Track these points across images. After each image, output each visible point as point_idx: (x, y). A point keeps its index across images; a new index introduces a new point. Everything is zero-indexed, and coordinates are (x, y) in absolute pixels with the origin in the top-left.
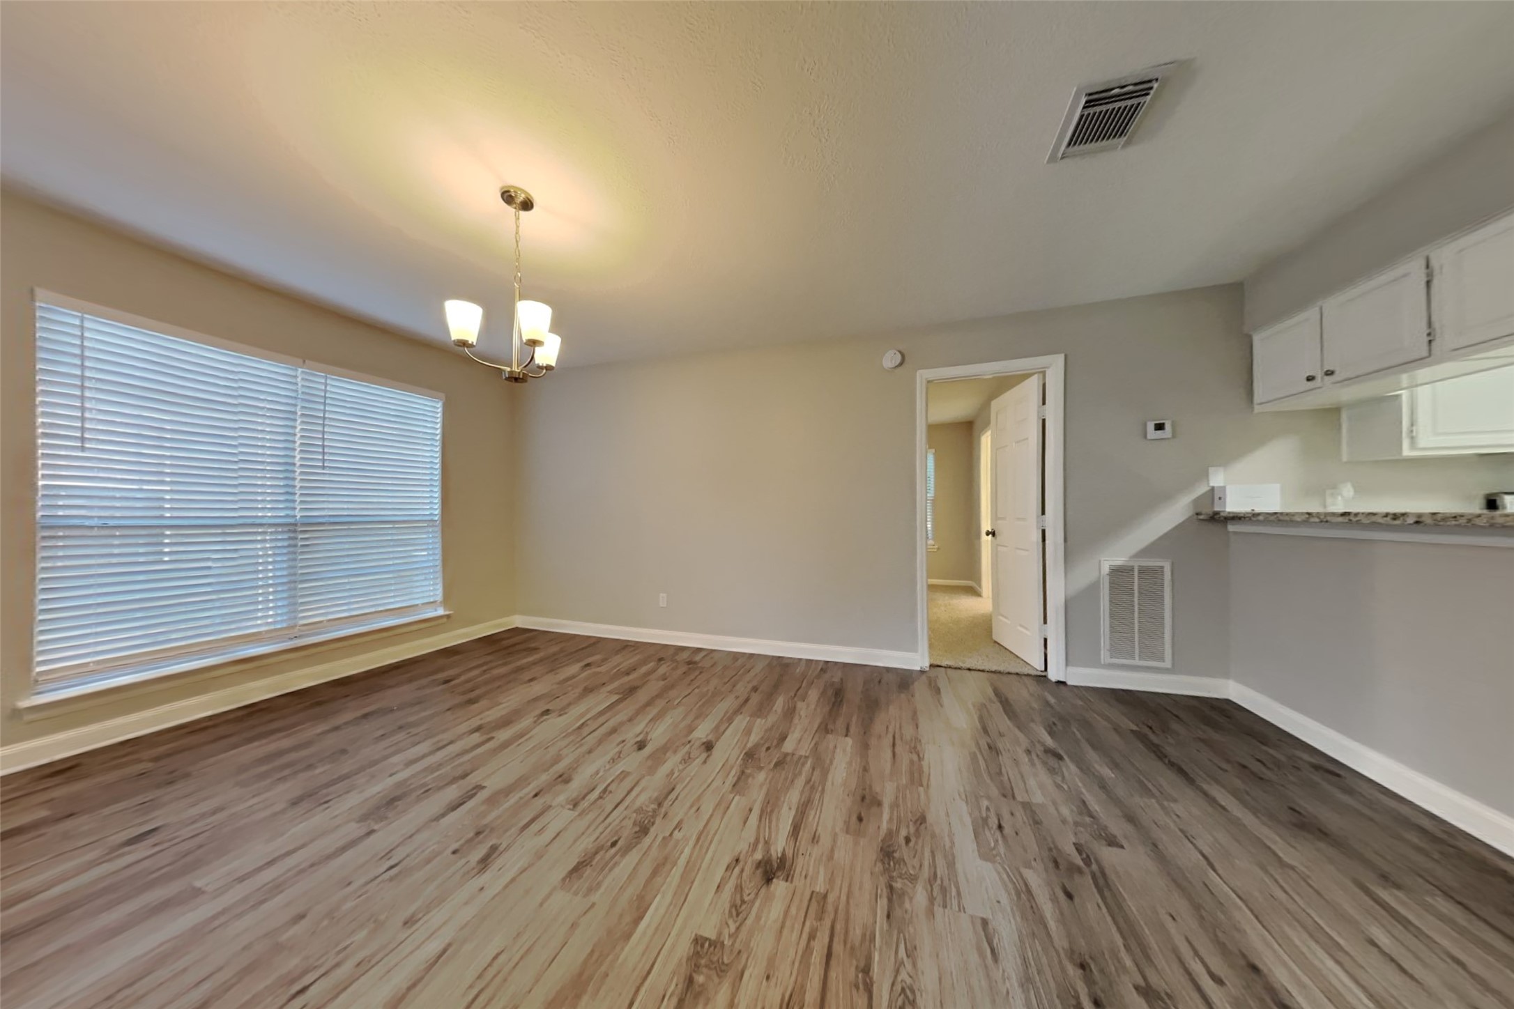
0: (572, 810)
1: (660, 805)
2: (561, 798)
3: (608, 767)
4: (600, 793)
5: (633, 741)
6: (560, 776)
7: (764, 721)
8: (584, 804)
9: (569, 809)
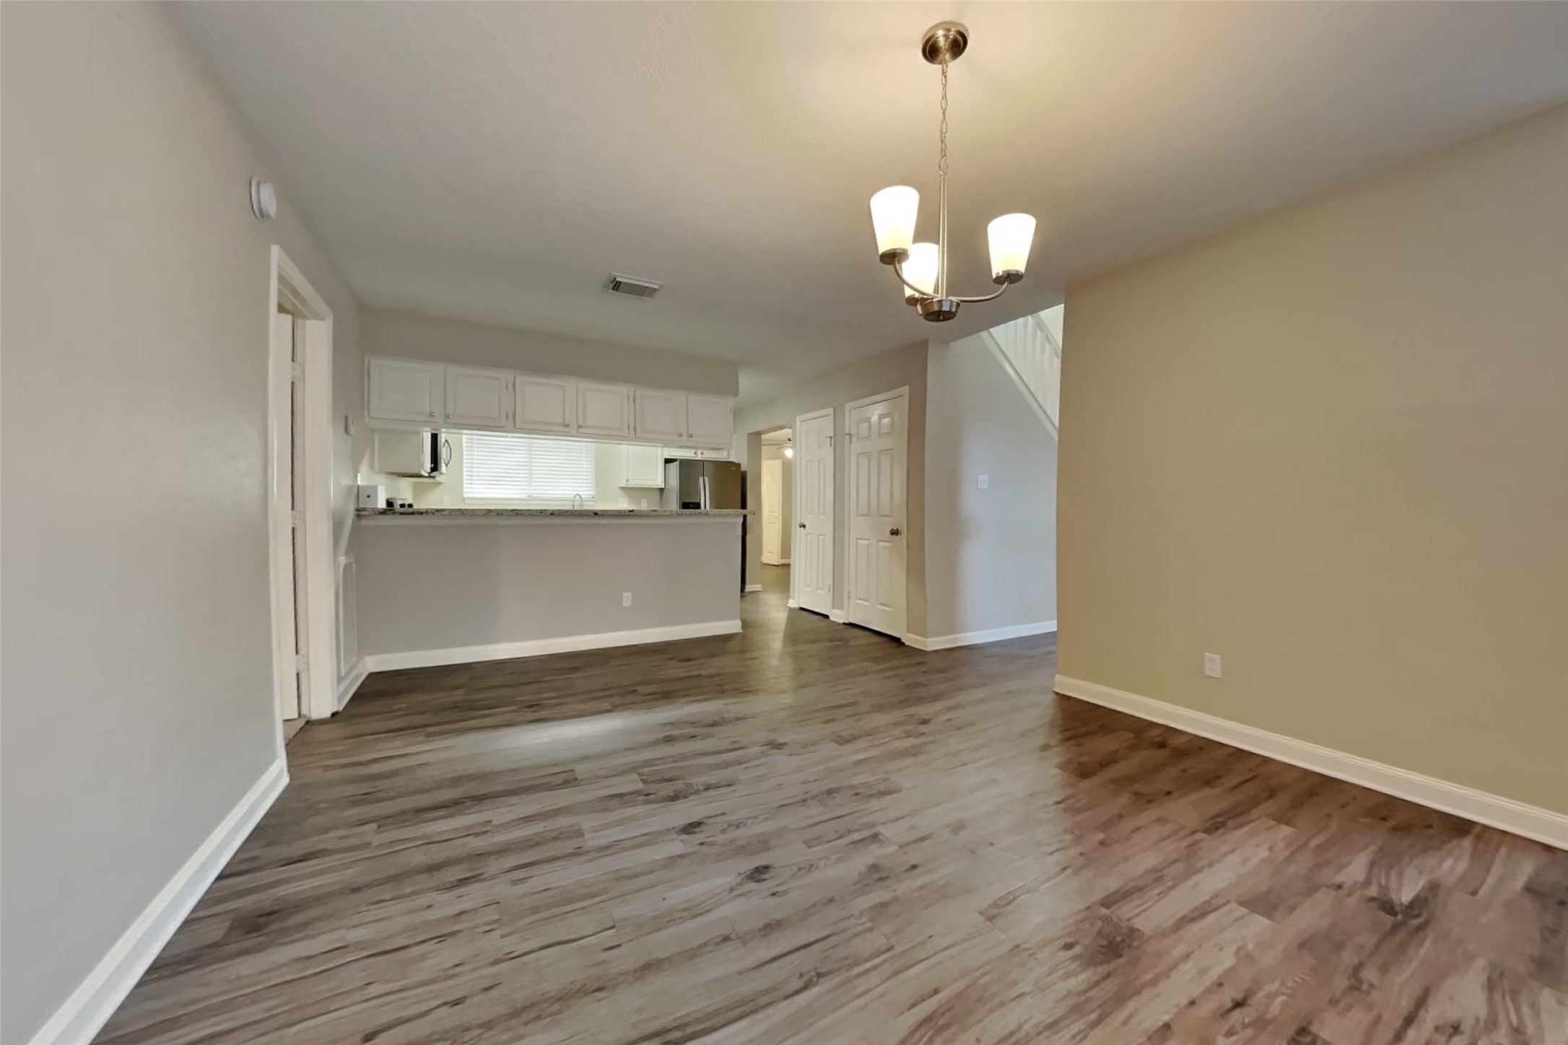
0: (880, 833)
1: (805, 801)
2: (888, 850)
3: (822, 862)
4: (847, 836)
5: (764, 885)
6: (881, 879)
7: (582, 823)
8: (866, 833)
9: (883, 835)
